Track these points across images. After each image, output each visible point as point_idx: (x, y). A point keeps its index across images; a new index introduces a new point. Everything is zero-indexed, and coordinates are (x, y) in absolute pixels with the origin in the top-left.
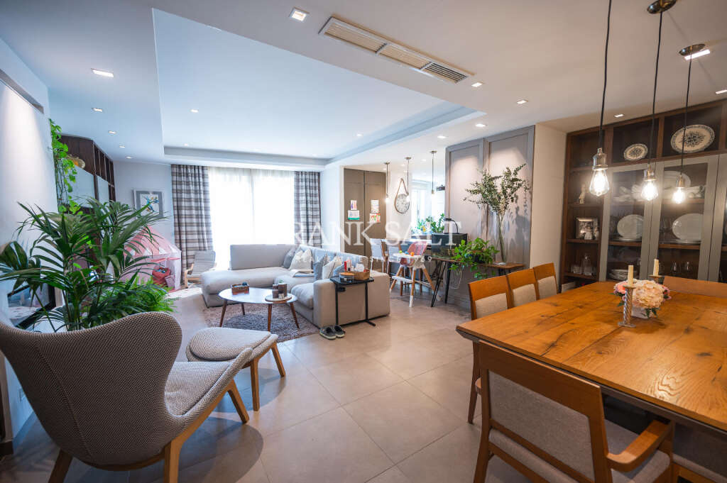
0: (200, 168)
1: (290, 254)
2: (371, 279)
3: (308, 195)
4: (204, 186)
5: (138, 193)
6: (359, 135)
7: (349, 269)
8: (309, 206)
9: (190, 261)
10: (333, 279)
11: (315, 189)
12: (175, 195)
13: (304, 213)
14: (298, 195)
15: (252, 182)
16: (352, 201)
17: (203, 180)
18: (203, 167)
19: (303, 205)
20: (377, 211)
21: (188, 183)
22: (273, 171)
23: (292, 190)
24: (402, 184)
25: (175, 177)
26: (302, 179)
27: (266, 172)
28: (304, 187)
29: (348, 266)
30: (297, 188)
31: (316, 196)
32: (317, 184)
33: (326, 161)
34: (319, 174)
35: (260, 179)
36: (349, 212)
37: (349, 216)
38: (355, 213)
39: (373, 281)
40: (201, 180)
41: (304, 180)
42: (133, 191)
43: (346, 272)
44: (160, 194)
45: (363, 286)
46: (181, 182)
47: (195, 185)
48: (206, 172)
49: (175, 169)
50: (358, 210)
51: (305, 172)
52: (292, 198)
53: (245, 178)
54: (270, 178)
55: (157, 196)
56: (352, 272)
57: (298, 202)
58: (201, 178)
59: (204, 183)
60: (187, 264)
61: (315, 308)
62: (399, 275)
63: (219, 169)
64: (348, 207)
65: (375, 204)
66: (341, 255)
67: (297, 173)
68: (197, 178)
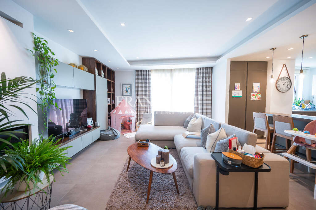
0: (147, 71)
1: (188, 119)
2: (265, 167)
3: (204, 82)
4: (149, 80)
5: (123, 85)
6: (249, 19)
7: (235, 149)
8: (204, 88)
9: (141, 117)
10: (214, 155)
11: (209, 78)
12: (136, 85)
13: (201, 93)
14: (197, 82)
15: (172, 76)
16: (236, 84)
17: (149, 77)
18: (148, 70)
19: (200, 89)
20: (258, 91)
21: (142, 79)
22: (184, 69)
23: (194, 80)
24: (284, 68)
25: (137, 76)
26: (200, 73)
27: (180, 70)
28: (202, 77)
29: (234, 144)
30: (197, 78)
31: (209, 83)
32: (210, 75)
33: (217, 58)
34: (212, 68)
35: (176, 74)
36: (233, 92)
37: (233, 95)
38: (238, 93)
39: (268, 171)
40: (148, 77)
41: (202, 73)
42: (121, 84)
43: (230, 152)
44: (131, 85)
45: (253, 174)
46: (139, 79)
47: (145, 80)
48: (150, 73)
49: (137, 72)
50: (241, 90)
51: (203, 68)
52: (194, 84)
53: (168, 74)
54: (182, 74)
55: (130, 86)
56: (239, 154)
57: (197, 87)
58: (147, 76)
59: (149, 79)
60: (140, 119)
61: (194, 178)
62: (291, 153)
63: (156, 70)
64: (232, 88)
65: (256, 86)
66: (224, 127)
67: (198, 69)
68: (146, 76)
